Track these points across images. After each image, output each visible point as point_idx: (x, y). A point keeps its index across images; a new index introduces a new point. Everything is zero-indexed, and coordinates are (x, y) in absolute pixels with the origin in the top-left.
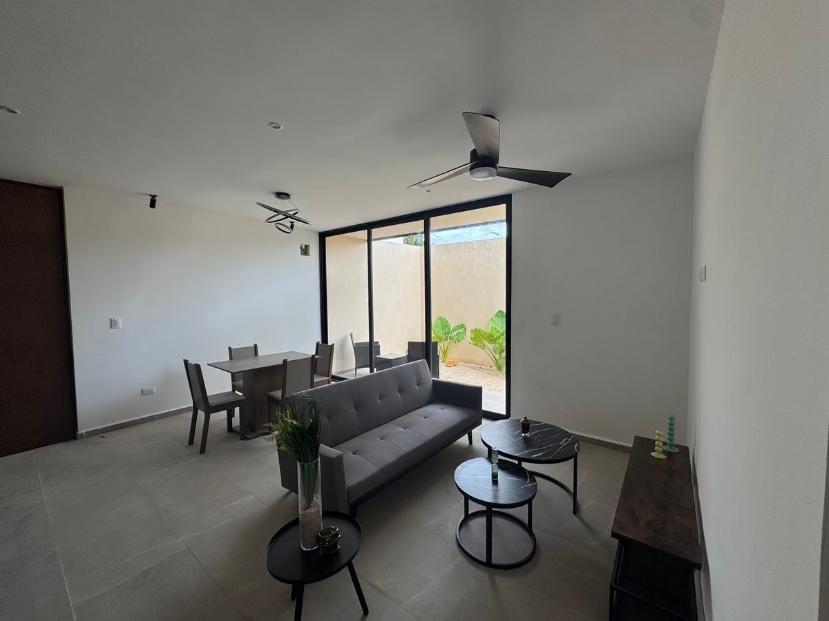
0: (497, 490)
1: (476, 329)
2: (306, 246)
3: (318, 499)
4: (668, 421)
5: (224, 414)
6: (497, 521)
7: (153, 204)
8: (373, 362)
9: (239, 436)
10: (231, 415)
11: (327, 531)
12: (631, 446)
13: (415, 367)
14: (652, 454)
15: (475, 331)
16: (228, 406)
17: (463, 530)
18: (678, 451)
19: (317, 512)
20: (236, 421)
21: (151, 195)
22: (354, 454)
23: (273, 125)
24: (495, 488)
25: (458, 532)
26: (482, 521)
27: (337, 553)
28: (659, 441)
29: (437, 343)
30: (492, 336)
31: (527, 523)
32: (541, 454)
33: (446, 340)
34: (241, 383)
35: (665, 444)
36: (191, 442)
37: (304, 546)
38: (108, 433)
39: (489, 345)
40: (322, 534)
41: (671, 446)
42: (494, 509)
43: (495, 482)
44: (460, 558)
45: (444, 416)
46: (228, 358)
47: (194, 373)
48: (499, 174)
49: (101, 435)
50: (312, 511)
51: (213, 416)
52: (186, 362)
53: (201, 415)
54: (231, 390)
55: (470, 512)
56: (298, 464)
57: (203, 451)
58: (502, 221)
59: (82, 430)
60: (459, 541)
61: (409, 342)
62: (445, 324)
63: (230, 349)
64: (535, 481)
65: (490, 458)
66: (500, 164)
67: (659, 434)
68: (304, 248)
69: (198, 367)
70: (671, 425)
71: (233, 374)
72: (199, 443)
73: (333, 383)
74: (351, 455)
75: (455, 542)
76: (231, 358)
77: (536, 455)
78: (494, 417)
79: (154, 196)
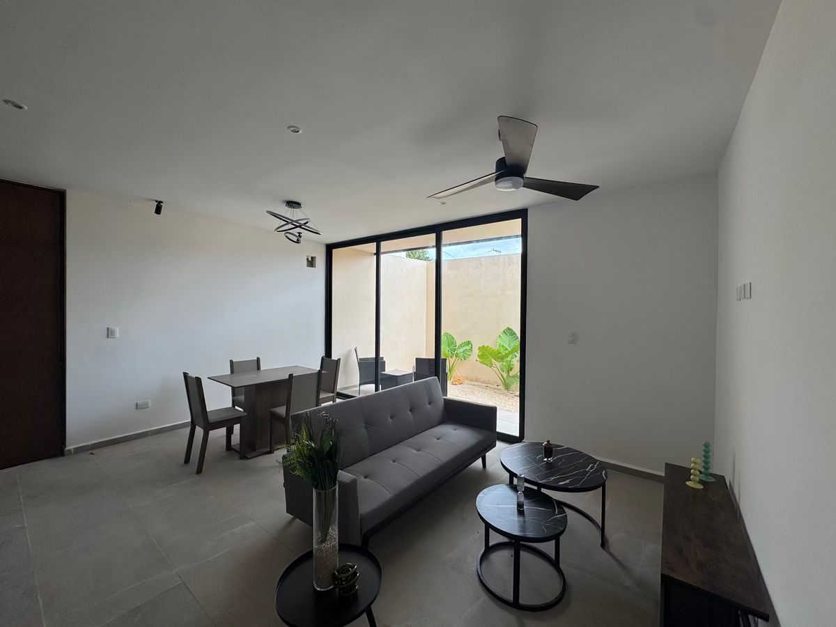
0: (524, 521)
1: (483, 346)
2: (312, 258)
3: (334, 531)
4: (704, 448)
5: (223, 431)
6: (524, 555)
7: (158, 210)
8: (379, 377)
9: (237, 455)
10: (230, 432)
11: (344, 569)
12: (663, 474)
13: (427, 384)
14: (688, 483)
15: (482, 349)
16: (228, 423)
17: (484, 565)
18: (715, 480)
19: (334, 546)
20: (236, 438)
21: (157, 201)
22: (366, 478)
23: (292, 129)
24: (521, 519)
25: (479, 567)
26: (508, 554)
27: (355, 596)
28: (695, 469)
29: (445, 360)
30: (500, 353)
31: (554, 558)
32: (568, 481)
33: (452, 357)
34: (242, 398)
35: (701, 472)
36: (187, 460)
37: (318, 586)
38: (98, 450)
39: (497, 363)
40: (338, 572)
41: (706, 475)
42: (521, 542)
43: (521, 512)
44: (484, 597)
45: (457, 437)
46: (230, 373)
47: (194, 387)
48: (526, 186)
49: (91, 451)
50: (327, 545)
51: (212, 433)
52: (185, 375)
53: (199, 431)
54: (230, 405)
55: (491, 544)
56: (314, 490)
57: (199, 471)
59: (70, 446)
60: (481, 577)
61: (417, 359)
62: (452, 342)
63: (231, 361)
64: (564, 513)
65: (514, 488)
66: (527, 175)
67: (694, 462)
68: (310, 259)
69: (198, 380)
70: (706, 452)
71: (233, 389)
72: (196, 462)
73: (338, 401)
74: (363, 479)
75: (476, 578)
76: (232, 372)
77: (563, 483)
79: (160, 202)
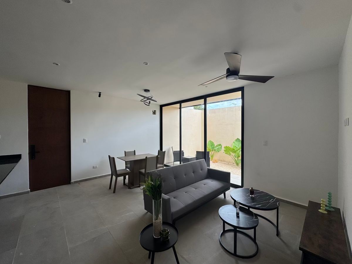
0: (239, 220)
1: (226, 146)
2: (155, 111)
3: (160, 216)
4: (328, 195)
5: (122, 178)
6: (239, 235)
7: (100, 96)
8: (181, 159)
9: (127, 187)
10: (125, 178)
11: (164, 231)
12: (307, 206)
13: (200, 162)
14: (319, 210)
15: (226, 147)
16: (124, 175)
17: (223, 237)
18: (334, 210)
19: (160, 222)
20: (127, 181)
21: (99, 92)
22: (174, 198)
23: (145, 63)
24: (238, 219)
25: (220, 238)
26: (232, 234)
27: (168, 241)
28: (323, 204)
29: (209, 152)
30: (234, 150)
31: (253, 238)
32: (260, 205)
33: (213, 151)
34: (129, 165)
35: (326, 206)
36: (110, 188)
37: (155, 236)
38: (81, 182)
39: (233, 154)
40: (162, 231)
41: (330, 207)
42: (238, 229)
43: (238, 216)
44: (222, 250)
45: (213, 185)
47: (112, 161)
48: (240, 78)
49: (78, 183)
50: (158, 221)
51: (118, 178)
52: (109, 156)
53: (114, 177)
54: (125, 168)
55: (225, 230)
56: (153, 200)
57: (114, 192)
58: (239, 99)
59: (72, 181)
60: (221, 242)
61: (197, 151)
62: (212, 144)
63: (125, 151)
64: (258, 218)
65: (235, 205)
66: (240, 74)
67: (323, 201)
69: (114, 158)
71: (126, 162)
72: (113, 189)
73: (165, 167)
74: (173, 199)
75: (219, 242)
76: (125, 155)
77: (257, 206)
78: (236, 186)
